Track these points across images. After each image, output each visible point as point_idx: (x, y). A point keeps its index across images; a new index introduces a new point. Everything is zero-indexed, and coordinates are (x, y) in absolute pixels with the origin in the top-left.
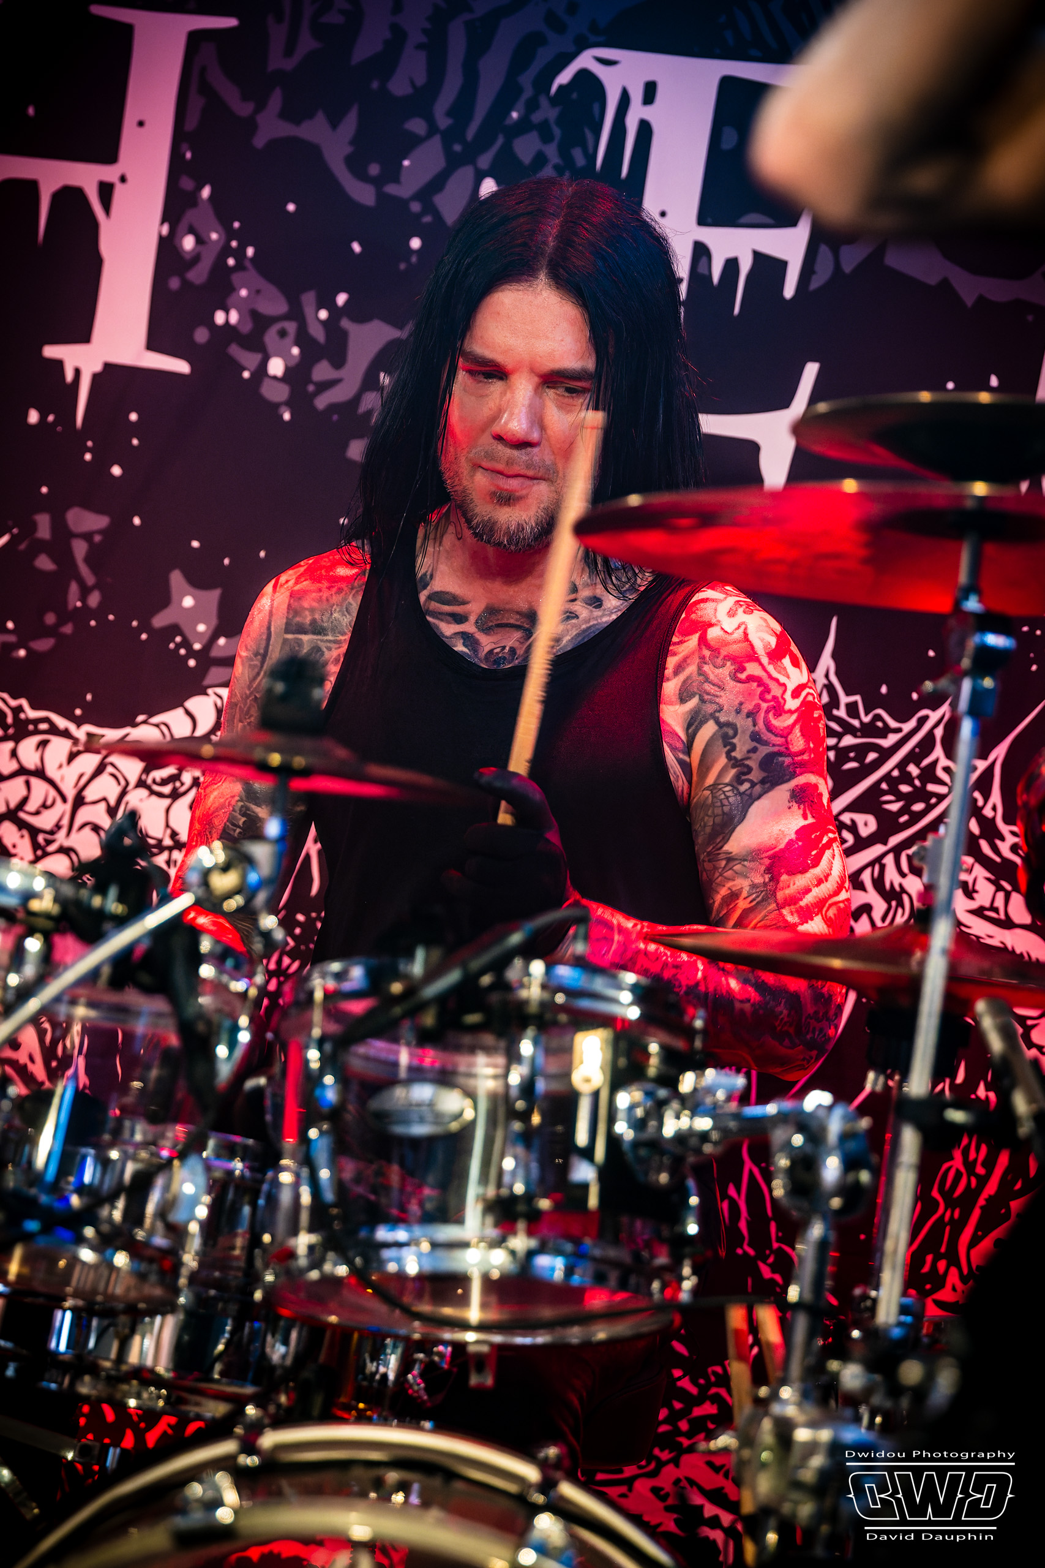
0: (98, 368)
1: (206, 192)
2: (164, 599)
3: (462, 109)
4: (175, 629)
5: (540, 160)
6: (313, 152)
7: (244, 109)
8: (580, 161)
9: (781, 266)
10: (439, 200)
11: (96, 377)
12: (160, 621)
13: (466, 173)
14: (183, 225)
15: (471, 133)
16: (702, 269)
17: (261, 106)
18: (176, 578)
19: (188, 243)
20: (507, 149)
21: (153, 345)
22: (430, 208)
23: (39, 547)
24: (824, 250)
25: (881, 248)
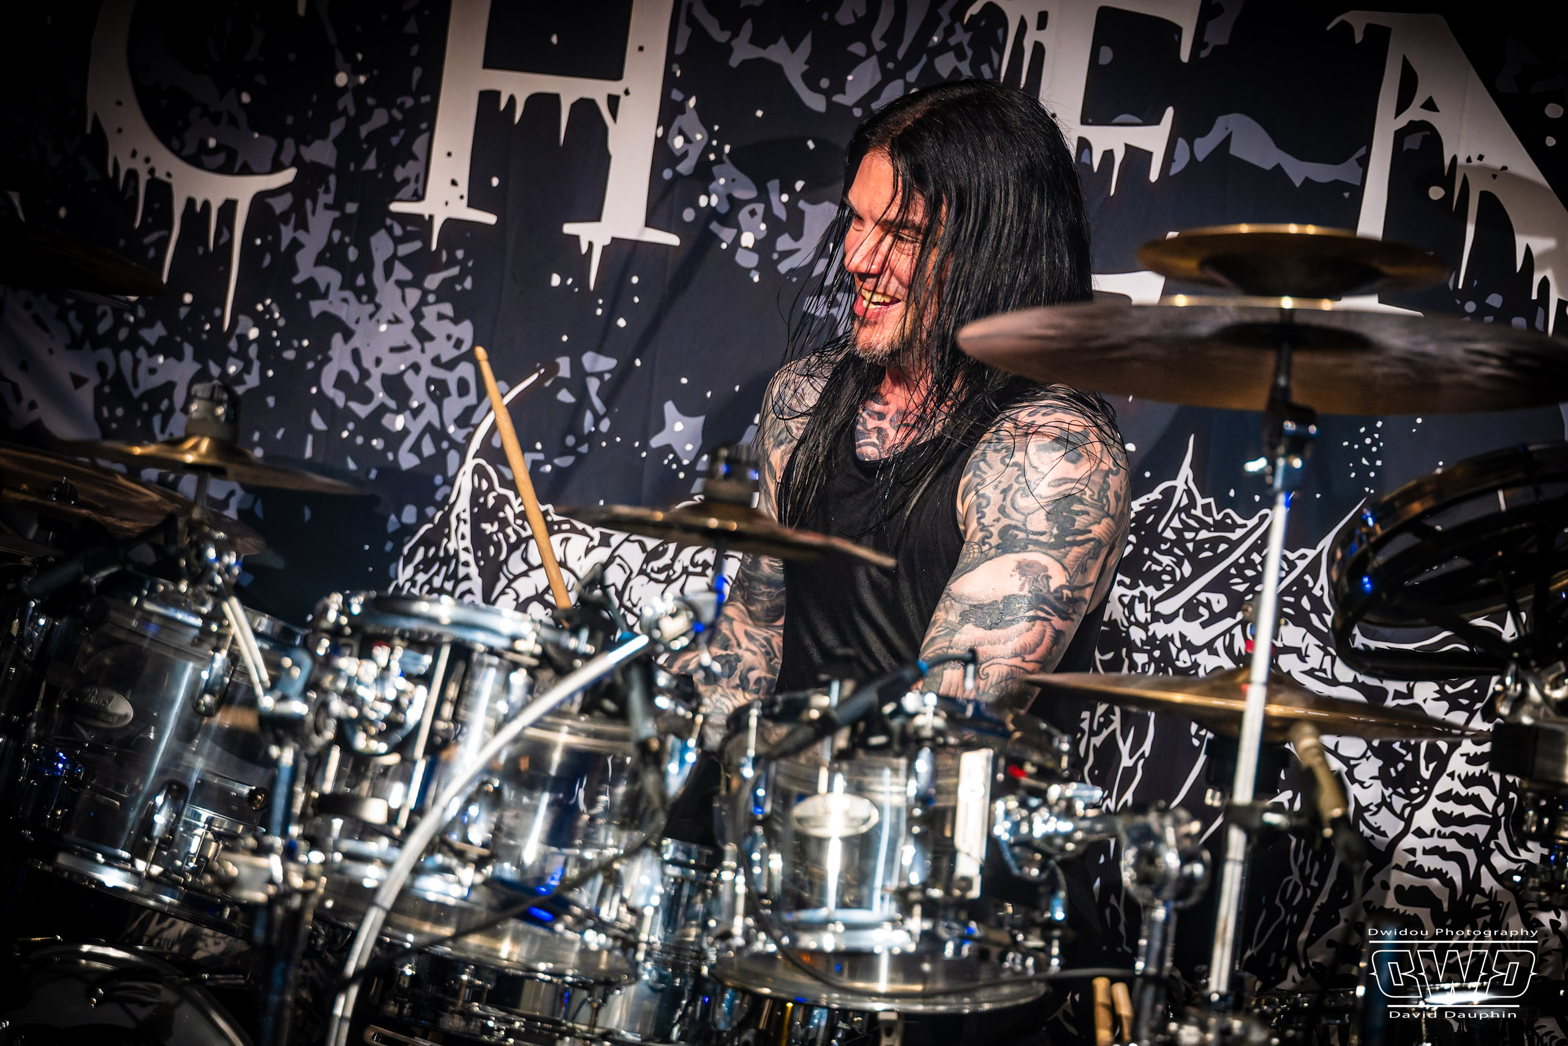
0: (607, 242)
1: (692, 102)
2: (660, 425)
3: (894, 35)
4: (668, 449)
6: (777, 69)
7: (722, 37)
11: (604, 247)
12: (656, 442)
13: (897, 86)
14: (673, 128)
15: (901, 53)
16: (1085, 157)
17: (735, 34)
18: (669, 408)
19: (678, 142)
20: (930, 65)
21: (650, 222)
23: (561, 383)
24: (1181, 143)
25: (1227, 141)
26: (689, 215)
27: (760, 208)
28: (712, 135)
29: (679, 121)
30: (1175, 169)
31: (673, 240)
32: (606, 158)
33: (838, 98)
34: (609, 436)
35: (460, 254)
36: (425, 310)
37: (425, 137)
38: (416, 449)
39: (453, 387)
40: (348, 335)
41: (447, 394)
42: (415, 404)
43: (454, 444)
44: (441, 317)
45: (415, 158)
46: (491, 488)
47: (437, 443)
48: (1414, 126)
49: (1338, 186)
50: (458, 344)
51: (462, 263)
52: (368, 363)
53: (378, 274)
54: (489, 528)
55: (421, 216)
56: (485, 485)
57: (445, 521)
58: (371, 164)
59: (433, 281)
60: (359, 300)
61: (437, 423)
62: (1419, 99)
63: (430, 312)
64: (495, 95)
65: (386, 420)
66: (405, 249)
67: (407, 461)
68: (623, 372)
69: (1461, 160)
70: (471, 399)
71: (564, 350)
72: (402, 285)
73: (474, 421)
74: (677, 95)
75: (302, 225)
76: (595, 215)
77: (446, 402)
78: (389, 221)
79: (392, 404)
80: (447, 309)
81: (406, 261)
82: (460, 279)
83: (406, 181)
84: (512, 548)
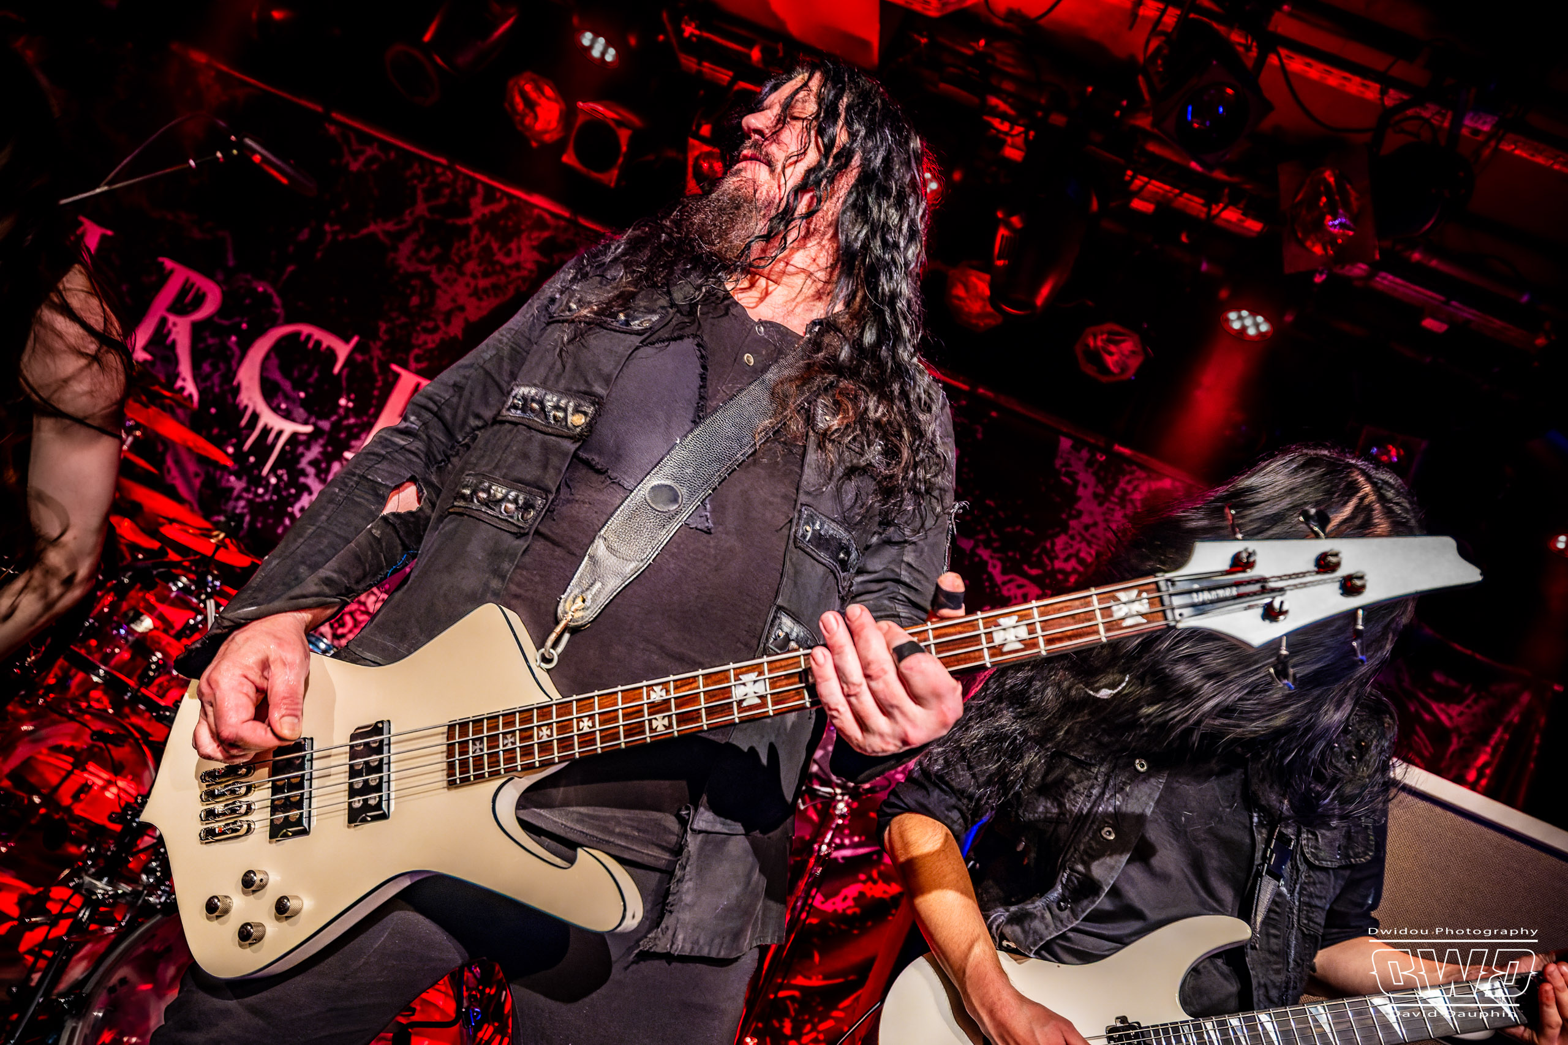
75: (308, 448)
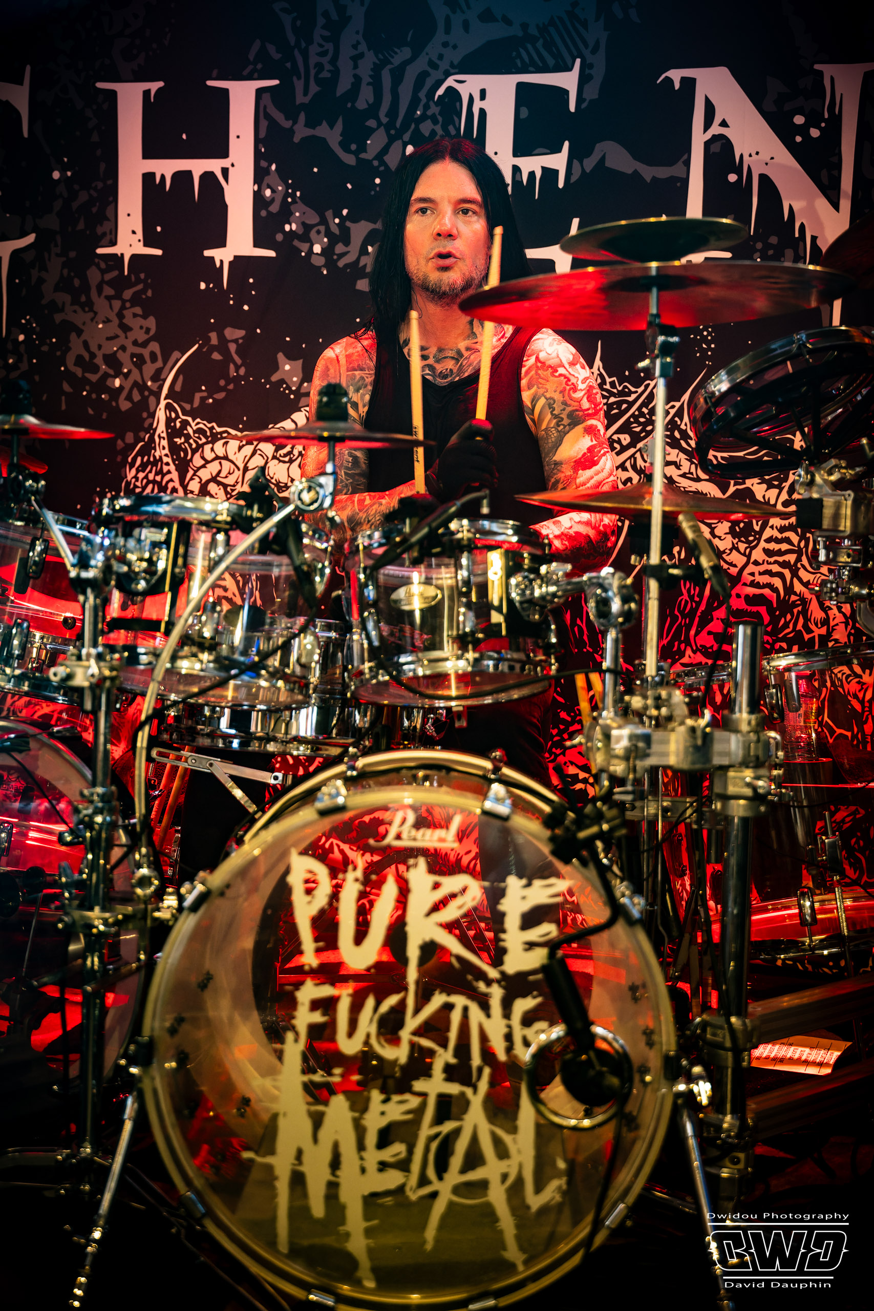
0: (232, 259)
1: (273, 167)
2: (276, 367)
3: (393, 112)
4: (282, 381)
5: (433, 133)
6: (323, 141)
7: (287, 124)
8: (453, 132)
9: (556, 172)
10: (386, 158)
11: (230, 263)
12: (274, 378)
13: (398, 144)
14: (264, 185)
15: (398, 125)
16: (518, 178)
17: (295, 122)
18: (281, 356)
19: (268, 193)
20: (417, 130)
21: (257, 244)
22: (383, 163)
23: (213, 348)
24: (576, 163)
25: (603, 159)
26: (279, 237)
27: (322, 228)
28: (288, 186)
29: (267, 180)
30: (574, 179)
31: (271, 254)
32: (225, 207)
33: (363, 156)
34: (245, 377)
35: (142, 276)
36: (125, 312)
37: (113, 205)
38: (129, 398)
39: (147, 357)
40: (79, 332)
41: (145, 362)
42: (126, 370)
43: (152, 392)
44: (135, 315)
45: (108, 220)
46: (177, 417)
47: (141, 393)
48: (715, 138)
49: (673, 179)
50: (148, 330)
51: (144, 281)
52: (94, 348)
53: (94, 293)
54: (178, 441)
55: (116, 255)
56: (173, 415)
57: (152, 439)
58: (81, 226)
59: (128, 294)
60: (85, 311)
61: (140, 382)
62: (717, 120)
63: (128, 313)
64: (153, 175)
65: (109, 383)
66: (108, 277)
67: (125, 405)
68: (250, 337)
69: (746, 158)
70: (159, 364)
71: (212, 328)
72: (109, 298)
73: (163, 377)
74: (264, 164)
75: (43, 268)
76: (222, 243)
77: (145, 368)
78: (96, 260)
79: (111, 372)
80: (138, 310)
81: (110, 283)
82: (144, 291)
83: (104, 234)
84: (194, 451)
